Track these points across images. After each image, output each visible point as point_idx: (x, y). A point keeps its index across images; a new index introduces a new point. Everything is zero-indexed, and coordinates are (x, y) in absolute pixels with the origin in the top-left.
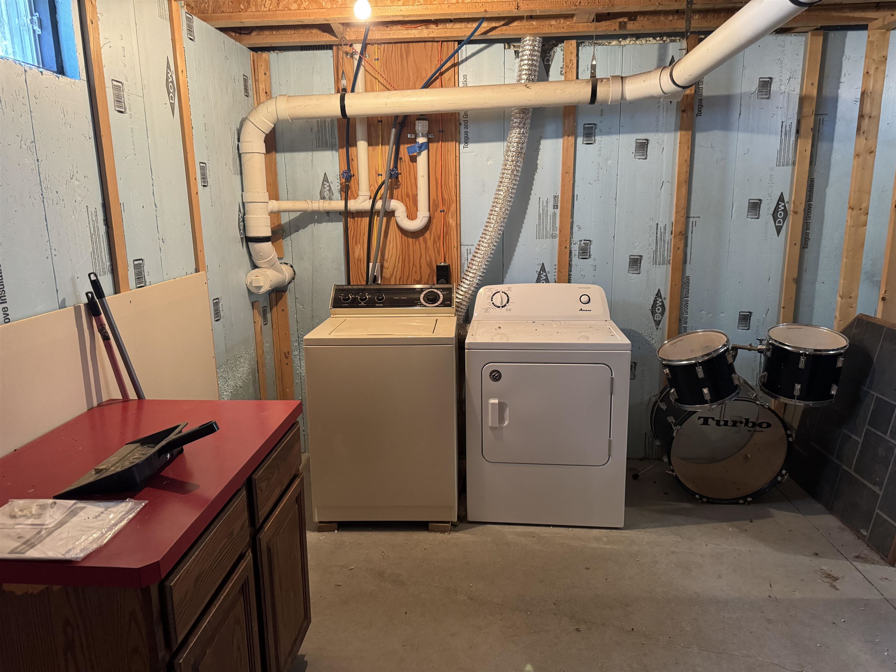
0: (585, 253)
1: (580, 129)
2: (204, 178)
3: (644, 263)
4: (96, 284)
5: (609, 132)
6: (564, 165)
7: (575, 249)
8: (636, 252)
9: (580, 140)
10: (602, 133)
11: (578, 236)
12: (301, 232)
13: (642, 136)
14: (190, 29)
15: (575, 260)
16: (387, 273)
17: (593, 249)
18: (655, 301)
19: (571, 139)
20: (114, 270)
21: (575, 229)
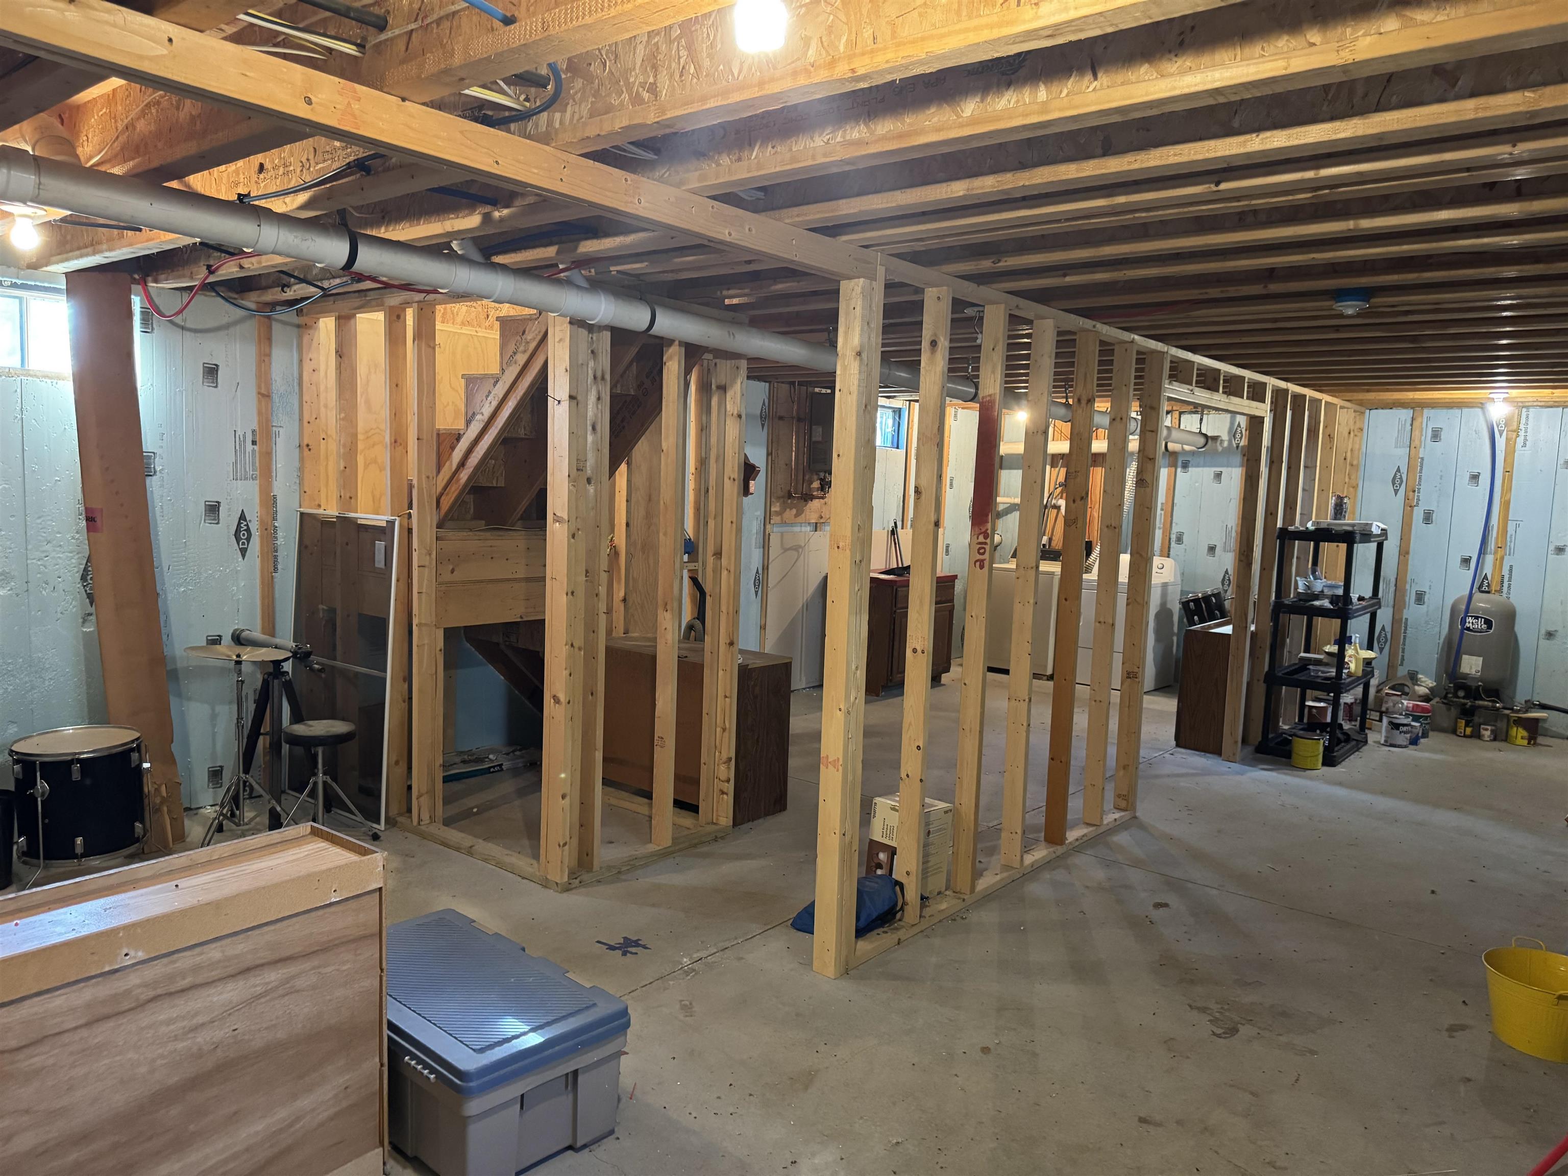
0: (1179, 540)
1: (1180, 463)
2: (951, 485)
3: (1218, 550)
4: (895, 523)
5: (1198, 466)
6: (1168, 484)
7: (1173, 537)
8: (1212, 543)
9: (1179, 470)
10: (1193, 466)
11: (1175, 529)
12: (1009, 516)
13: (1219, 469)
14: (956, 416)
15: (1173, 544)
16: (1053, 544)
17: (1185, 538)
18: (1224, 576)
19: (1173, 469)
20: (903, 521)
21: (1174, 525)
